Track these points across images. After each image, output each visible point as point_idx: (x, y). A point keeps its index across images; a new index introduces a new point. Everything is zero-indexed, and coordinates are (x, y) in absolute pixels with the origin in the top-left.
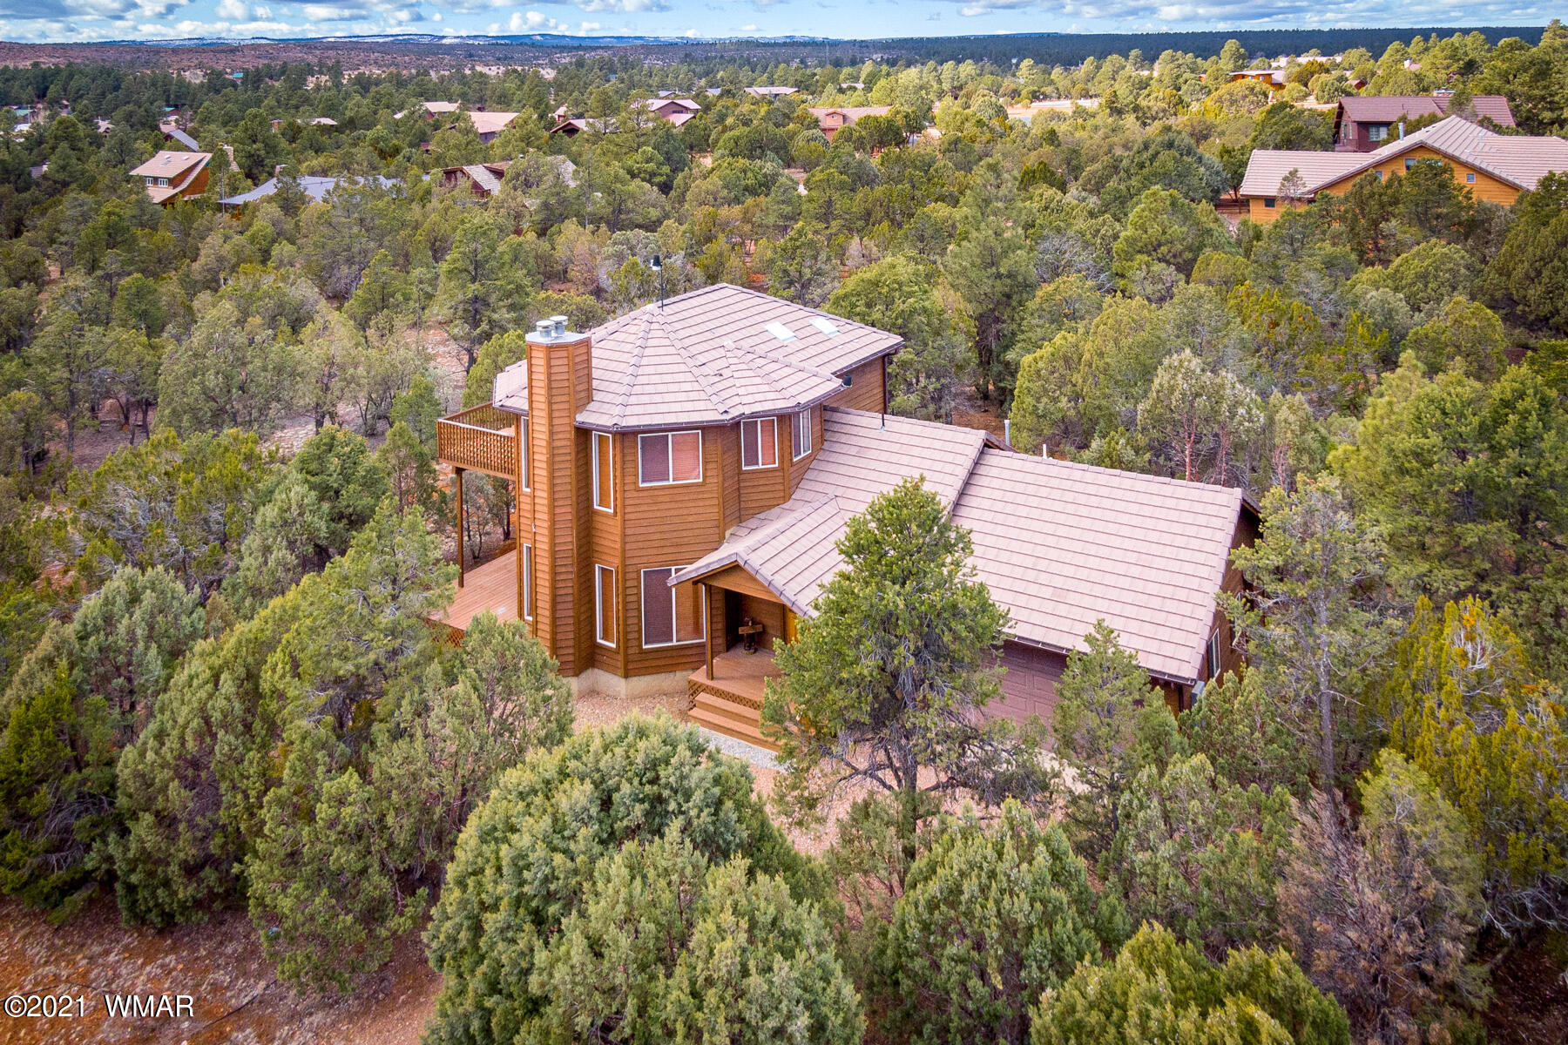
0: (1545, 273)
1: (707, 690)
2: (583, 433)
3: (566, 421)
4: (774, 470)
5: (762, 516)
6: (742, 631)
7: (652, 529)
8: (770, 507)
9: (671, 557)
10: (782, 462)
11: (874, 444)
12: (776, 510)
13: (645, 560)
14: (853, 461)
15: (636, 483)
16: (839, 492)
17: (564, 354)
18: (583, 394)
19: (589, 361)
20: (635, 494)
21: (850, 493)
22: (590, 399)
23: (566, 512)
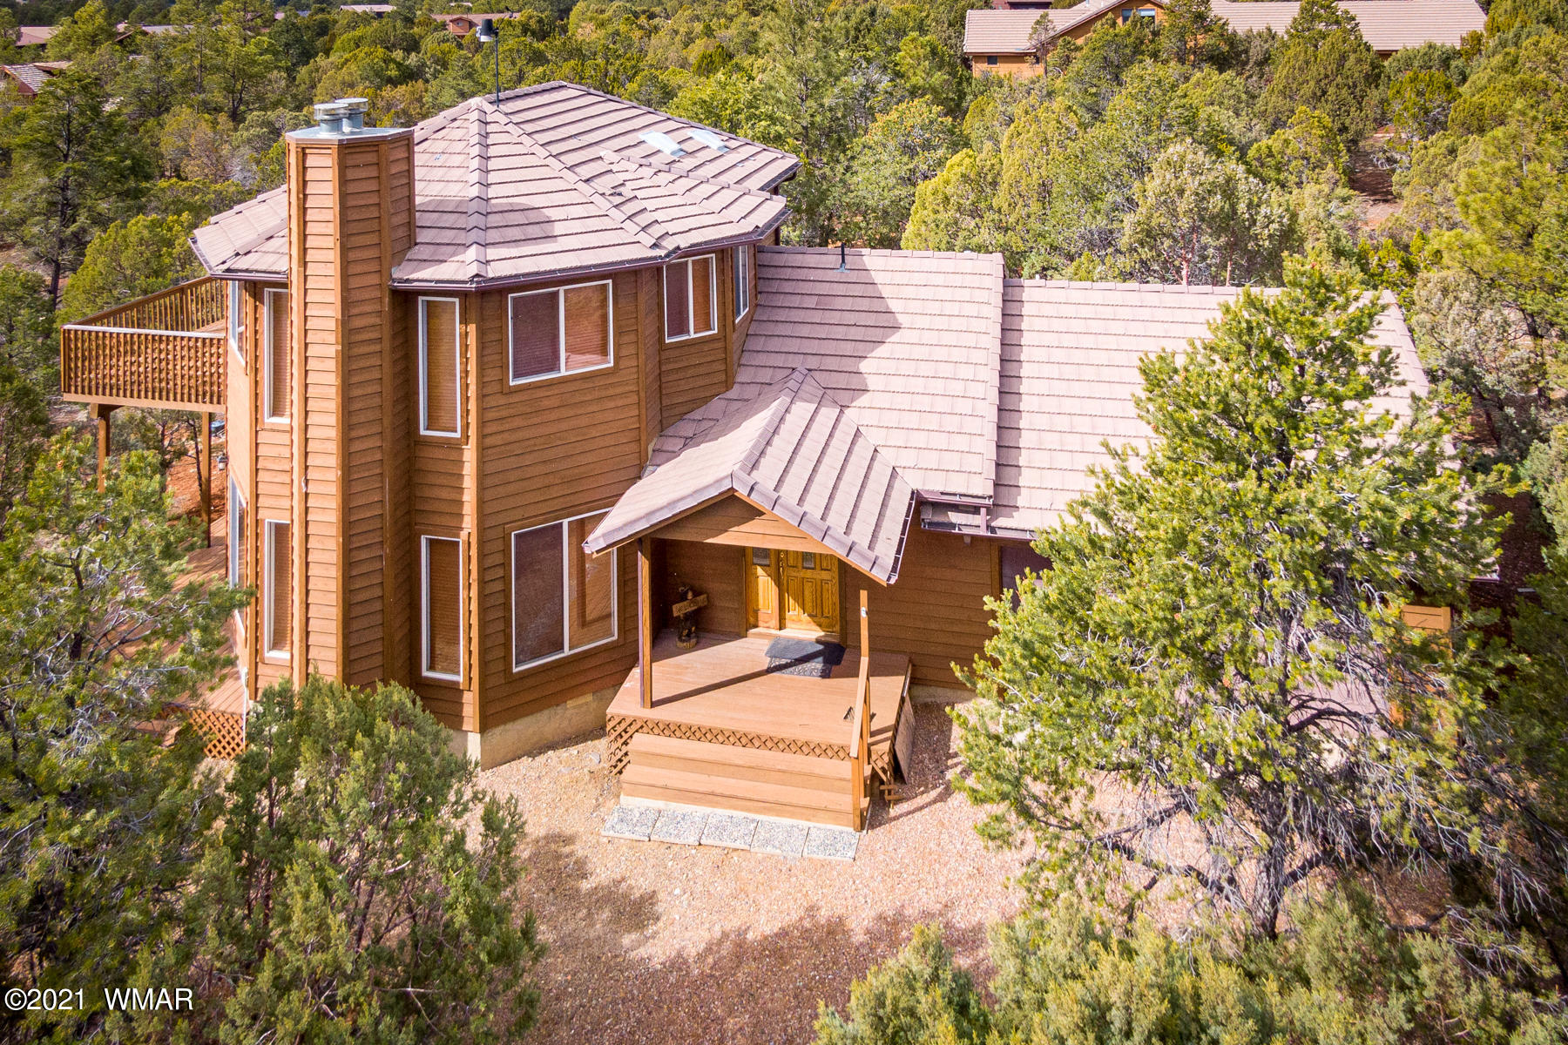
0: (1331, 90)
1: (644, 726)
2: (404, 299)
3: (374, 280)
4: (711, 339)
5: (697, 415)
6: (679, 610)
7: (528, 460)
8: (706, 400)
9: (557, 504)
10: (723, 326)
11: (840, 289)
12: (717, 405)
13: (518, 514)
14: (817, 317)
15: (503, 381)
16: (813, 362)
17: (371, 158)
18: (401, 232)
19: (409, 173)
20: (502, 400)
21: (832, 363)
22: (412, 242)
23: (373, 446)
